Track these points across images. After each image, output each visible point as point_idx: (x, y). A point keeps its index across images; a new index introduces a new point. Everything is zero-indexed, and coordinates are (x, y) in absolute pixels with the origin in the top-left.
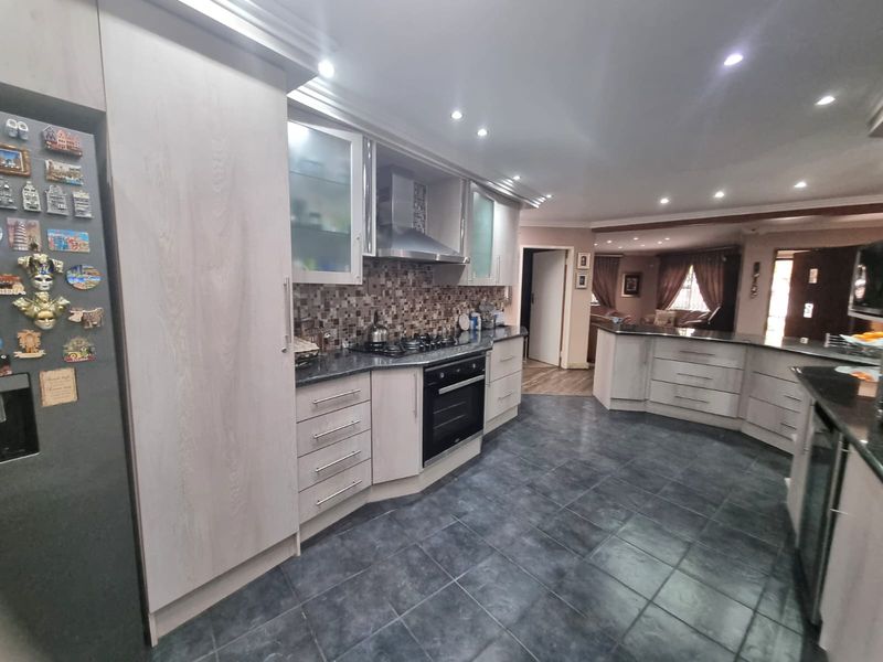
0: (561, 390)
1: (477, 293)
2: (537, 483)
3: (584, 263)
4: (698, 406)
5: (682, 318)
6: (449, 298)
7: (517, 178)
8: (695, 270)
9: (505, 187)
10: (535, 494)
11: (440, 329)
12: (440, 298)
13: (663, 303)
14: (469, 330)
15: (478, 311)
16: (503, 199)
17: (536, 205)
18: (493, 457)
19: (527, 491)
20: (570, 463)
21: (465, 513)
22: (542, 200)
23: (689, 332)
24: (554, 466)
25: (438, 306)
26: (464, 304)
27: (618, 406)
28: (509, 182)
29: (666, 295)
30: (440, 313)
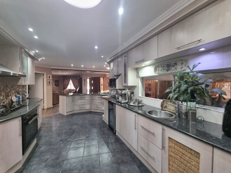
0: (50, 115)
1: (17, 87)
2: (62, 139)
3: (49, 78)
4: (84, 109)
5: (70, 91)
6: (7, 90)
7: (37, 51)
8: (71, 80)
9: (32, 53)
10: (63, 142)
11: (4, 103)
12: (3, 90)
13: (65, 88)
14: (16, 101)
15: (19, 94)
16: (31, 56)
17: (39, 60)
18: (43, 141)
19: (61, 142)
20: (66, 130)
21: (47, 159)
22: (41, 59)
23: (72, 94)
24: (63, 133)
25: (3, 94)
26: (13, 92)
27: (68, 114)
28: (34, 52)
29: (66, 86)
30: (4, 96)
